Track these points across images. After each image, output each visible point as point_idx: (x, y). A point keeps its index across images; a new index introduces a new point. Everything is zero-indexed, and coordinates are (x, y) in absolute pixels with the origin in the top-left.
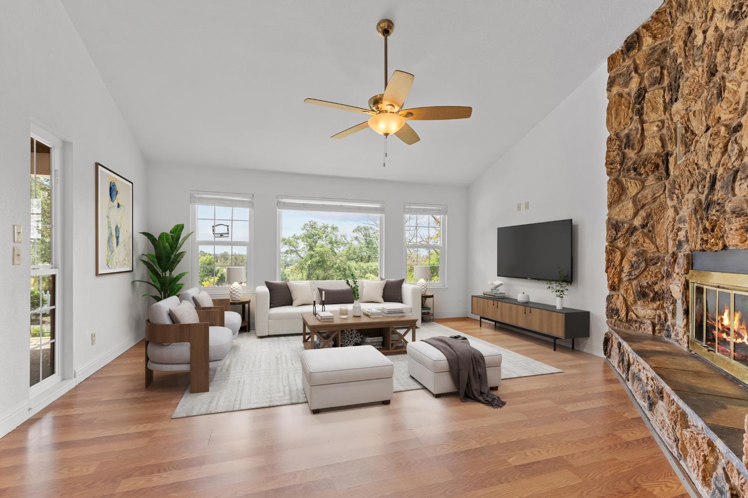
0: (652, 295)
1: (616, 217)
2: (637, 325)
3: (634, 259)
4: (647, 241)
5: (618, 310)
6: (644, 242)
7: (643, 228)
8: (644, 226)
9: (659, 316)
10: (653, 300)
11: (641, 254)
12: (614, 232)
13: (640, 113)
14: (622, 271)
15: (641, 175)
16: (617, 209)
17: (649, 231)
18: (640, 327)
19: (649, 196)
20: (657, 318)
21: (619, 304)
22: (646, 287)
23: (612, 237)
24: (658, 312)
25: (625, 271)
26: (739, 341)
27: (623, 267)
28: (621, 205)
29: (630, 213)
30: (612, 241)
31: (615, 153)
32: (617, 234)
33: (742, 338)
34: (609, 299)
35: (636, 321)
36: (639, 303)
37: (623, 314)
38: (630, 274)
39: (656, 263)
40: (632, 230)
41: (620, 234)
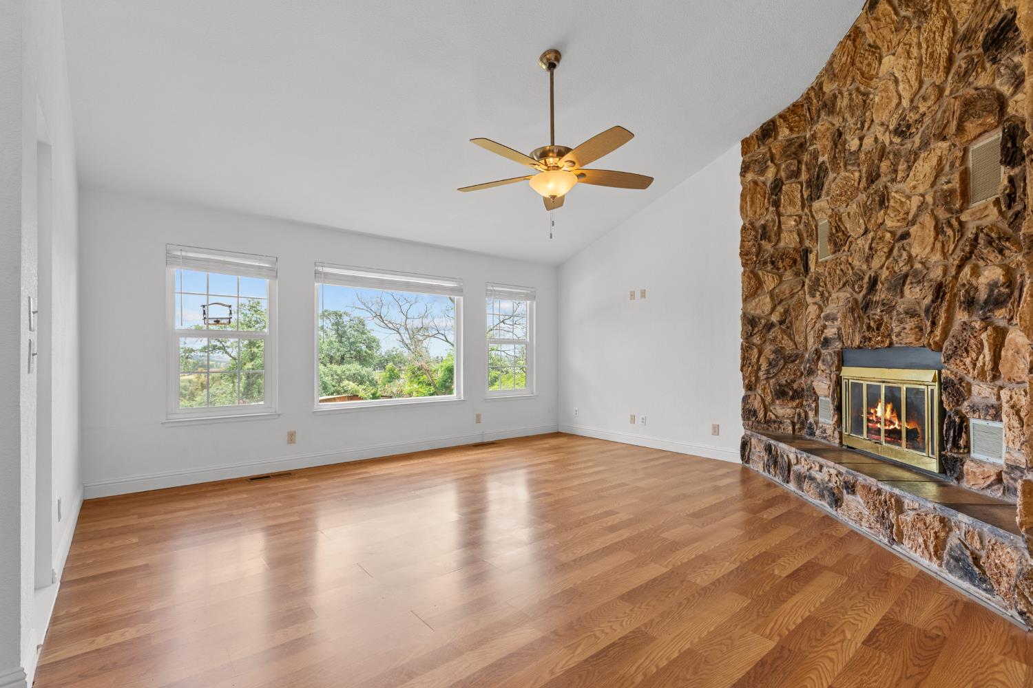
0: (791, 393)
1: (752, 312)
2: (776, 425)
3: (772, 357)
4: (785, 337)
5: (755, 411)
6: (782, 338)
7: (781, 324)
8: (782, 322)
9: (799, 415)
10: (793, 398)
11: (779, 351)
12: (750, 328)
13: (777, 204)
14: (759, 369)
15: (778, 269)
16: (754, 304)
17: (788, 328)
18: (779, 427)
19: (787, 292)
20: (796, 416)
21: (757, 404)
22: (786, 385)
23: (747, 333)
24: (798, 410)
25: (762, 369)
26: (892, 427)
27: (761, 365)
28: (757, 300)
29: (768, 308)
30: (748, 337)
31: (751, 243)
32: (753, 330)
33: (894, 424)
34: (745, 399)
35: (775, 422)
36: (777, 402)
37: (761, 415)
38: (768, 372)
39: (796, 360)
40: (769, 326)
41: (756, 330)
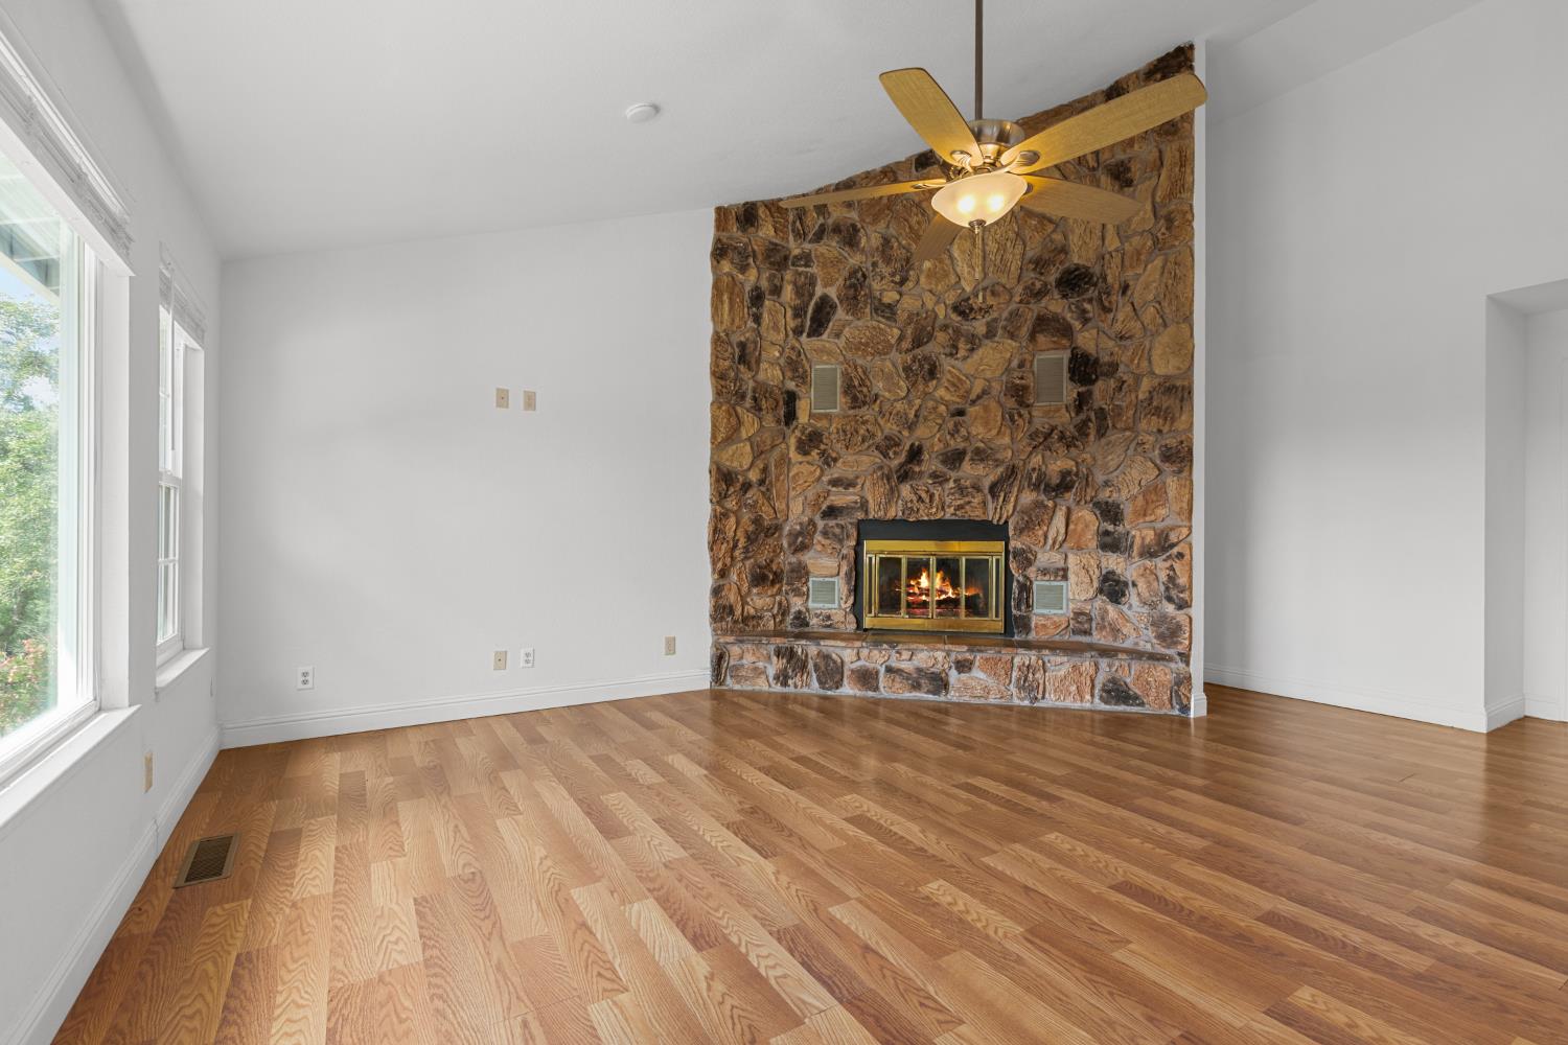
0: (771, 577)
1: (728, 463)
2: (755, 622)
3: (751, 529)
4: (766, 503)
5: (731, 607)
6: (763, 505)
7: (760, 485)
8: (762, 482)
9: (780, 604)
10: (773, 583)
11: (757, 521)
12: (724, 486)
13: (757, 319)
14: (735, 546)
15: (760, 409)
16: (730, 452)
17: (768, 490)
18: (759, 625)
19: (769, 442)
20: (776, 606)
21: (732, 597)
22: (766, 567)
23: (720, 494)
24: (778, 598)
25: (740, 546)
27: (738, 540)
28: (734, 447)
29: (746, 462)
30: (719, 497)
31: (727, 363)
32: (727, 490)
34: (716, 592)
35: (753, 617)
36: (755, 591)
37: (738, 612)
38: (746, 549)
39: (774, 533)
40: (746, 486)
41: (732, 490)
